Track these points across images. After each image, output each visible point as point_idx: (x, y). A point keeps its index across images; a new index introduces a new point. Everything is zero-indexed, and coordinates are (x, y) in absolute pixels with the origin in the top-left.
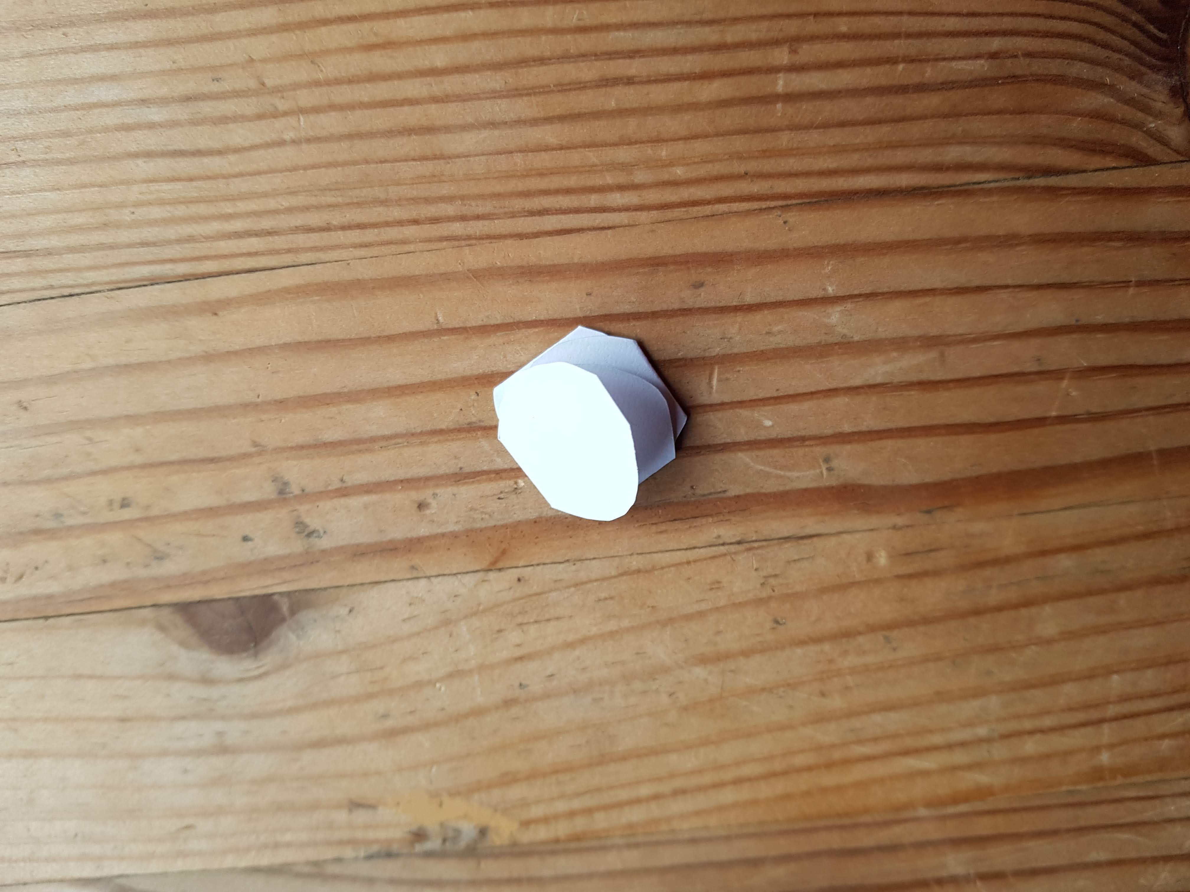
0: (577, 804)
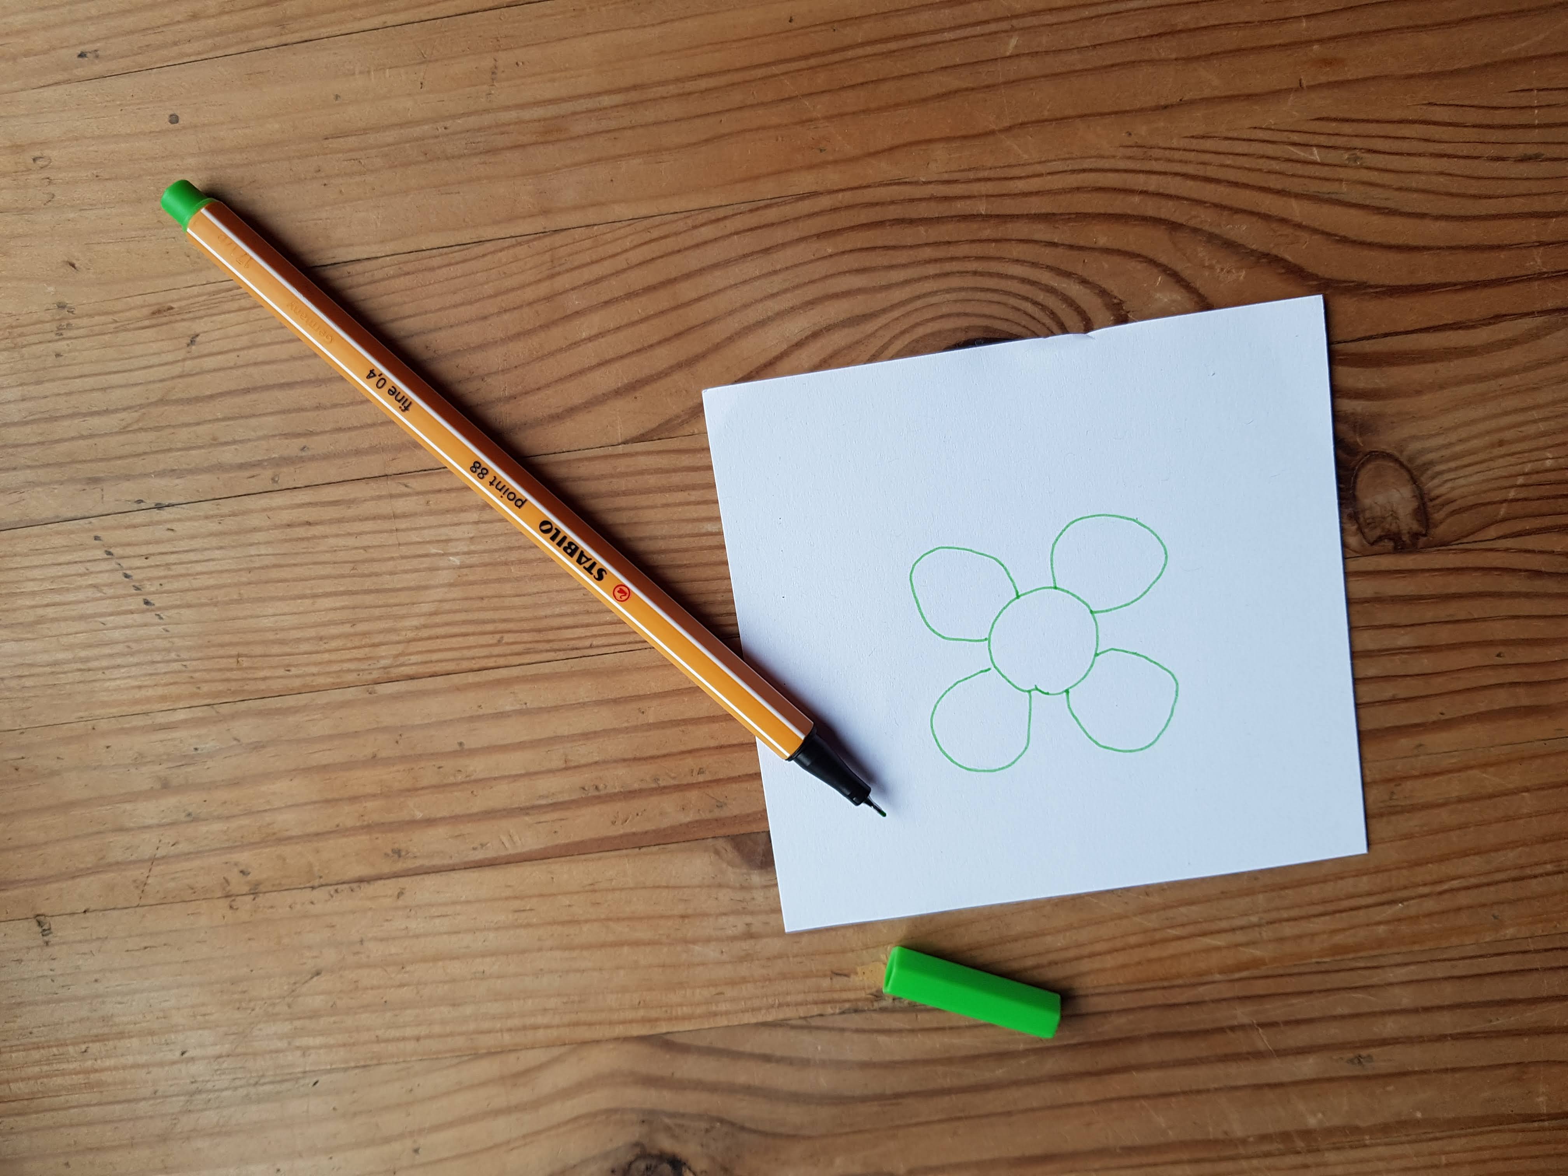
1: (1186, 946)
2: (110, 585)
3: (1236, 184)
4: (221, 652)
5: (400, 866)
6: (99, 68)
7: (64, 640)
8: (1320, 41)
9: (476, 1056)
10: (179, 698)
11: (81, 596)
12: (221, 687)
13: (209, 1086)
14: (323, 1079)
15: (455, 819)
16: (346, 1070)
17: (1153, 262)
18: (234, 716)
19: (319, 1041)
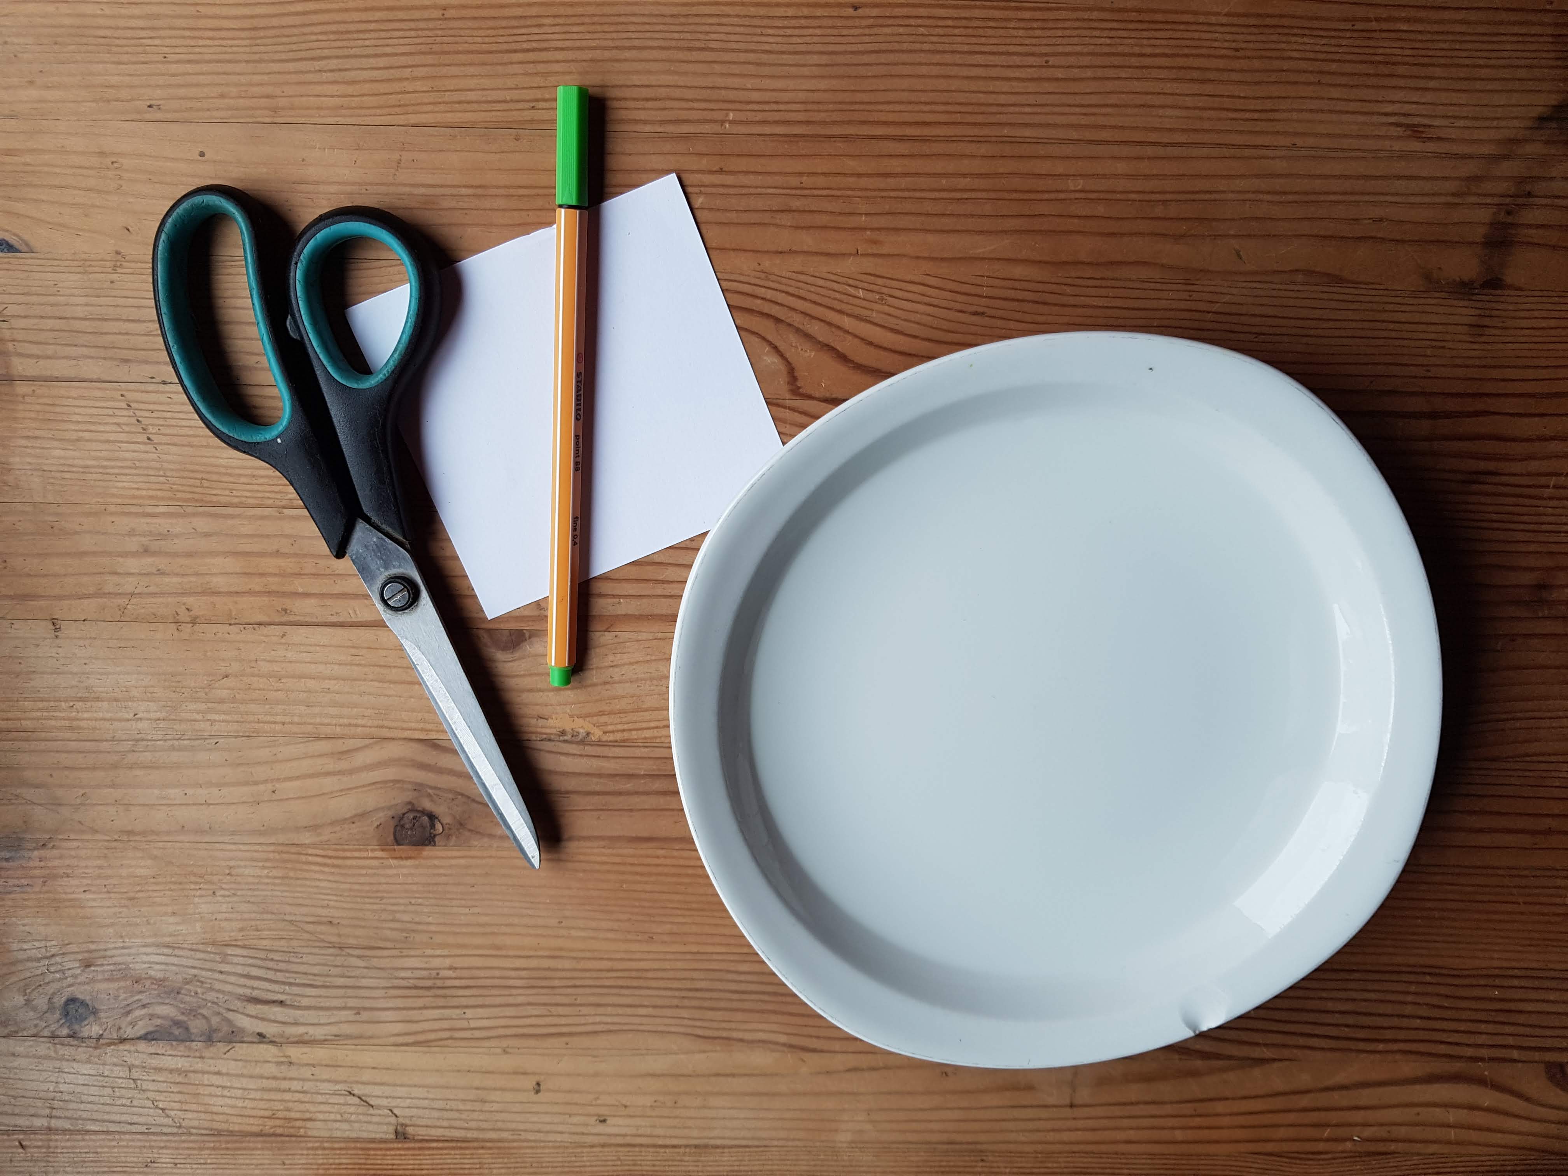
2: (127, 425)
3: (815, 303)
4: (191, 475)
5: (285, 619)
6: (159, 116)
7: (93, 453)
8: (872, 229)
9: (318, 738)
10: (163, 498)
11: (108, 428)
12: (190, 496)
13: (149, 737)
14: (221, 741)
15: (322, 595)
16: (236, 737)
17: (764, 339)
18: (194, 515)
19: (222, 717)
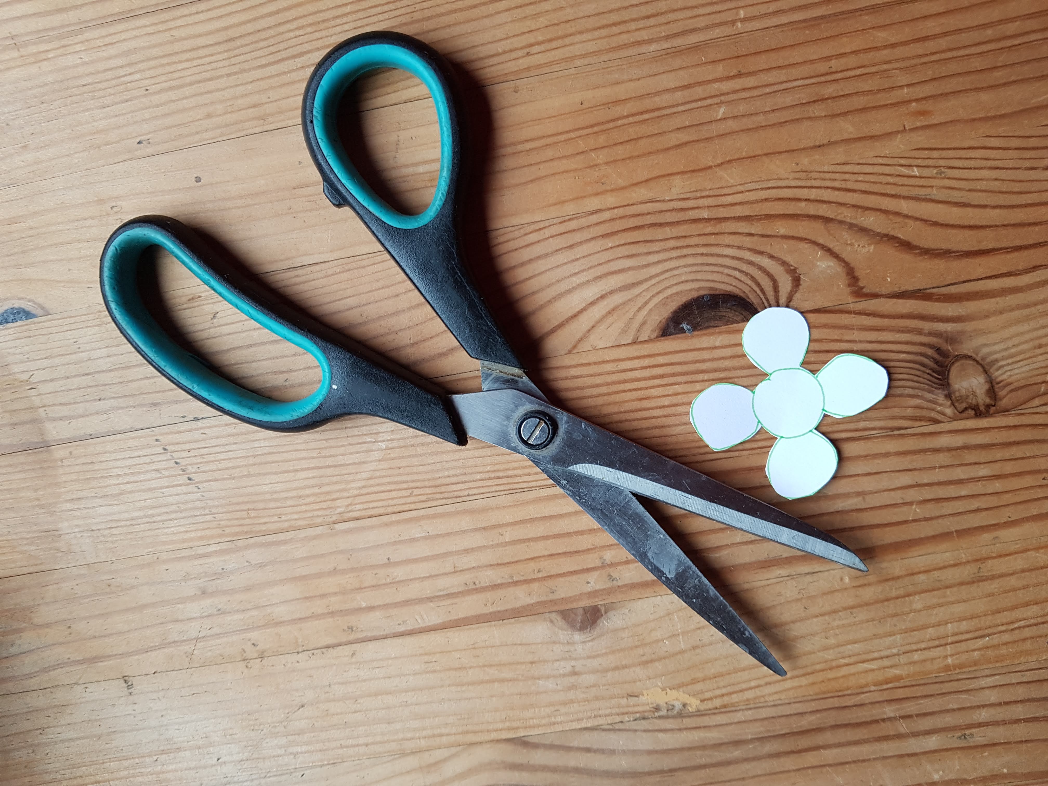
0: (724, 691)
1: (853, 669)
2: (166, 469)
3: (866, 192)
4: (238, 508)
5: (352, 637)
6: (150, 150)
7: (138, 504)
8: (916, 100)
9: (404, 754)
10: (212, 537)
11: (148, 476)
12: (238, 529)
13: (235, 779)
14: (307, 772)
15: (386, 606)
16: (321, 766)
17: (815, 243)
18: (247, 547)
19: (304, 748)
